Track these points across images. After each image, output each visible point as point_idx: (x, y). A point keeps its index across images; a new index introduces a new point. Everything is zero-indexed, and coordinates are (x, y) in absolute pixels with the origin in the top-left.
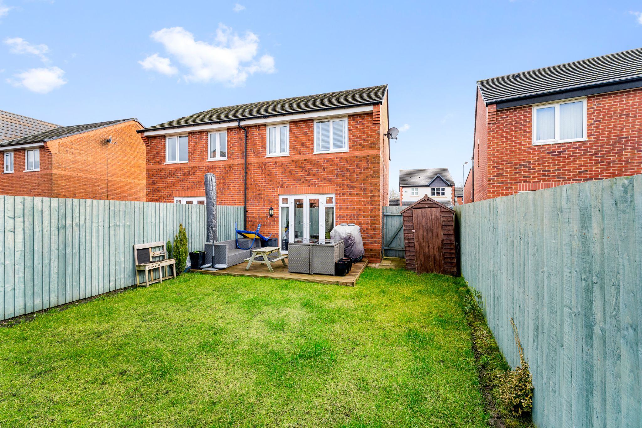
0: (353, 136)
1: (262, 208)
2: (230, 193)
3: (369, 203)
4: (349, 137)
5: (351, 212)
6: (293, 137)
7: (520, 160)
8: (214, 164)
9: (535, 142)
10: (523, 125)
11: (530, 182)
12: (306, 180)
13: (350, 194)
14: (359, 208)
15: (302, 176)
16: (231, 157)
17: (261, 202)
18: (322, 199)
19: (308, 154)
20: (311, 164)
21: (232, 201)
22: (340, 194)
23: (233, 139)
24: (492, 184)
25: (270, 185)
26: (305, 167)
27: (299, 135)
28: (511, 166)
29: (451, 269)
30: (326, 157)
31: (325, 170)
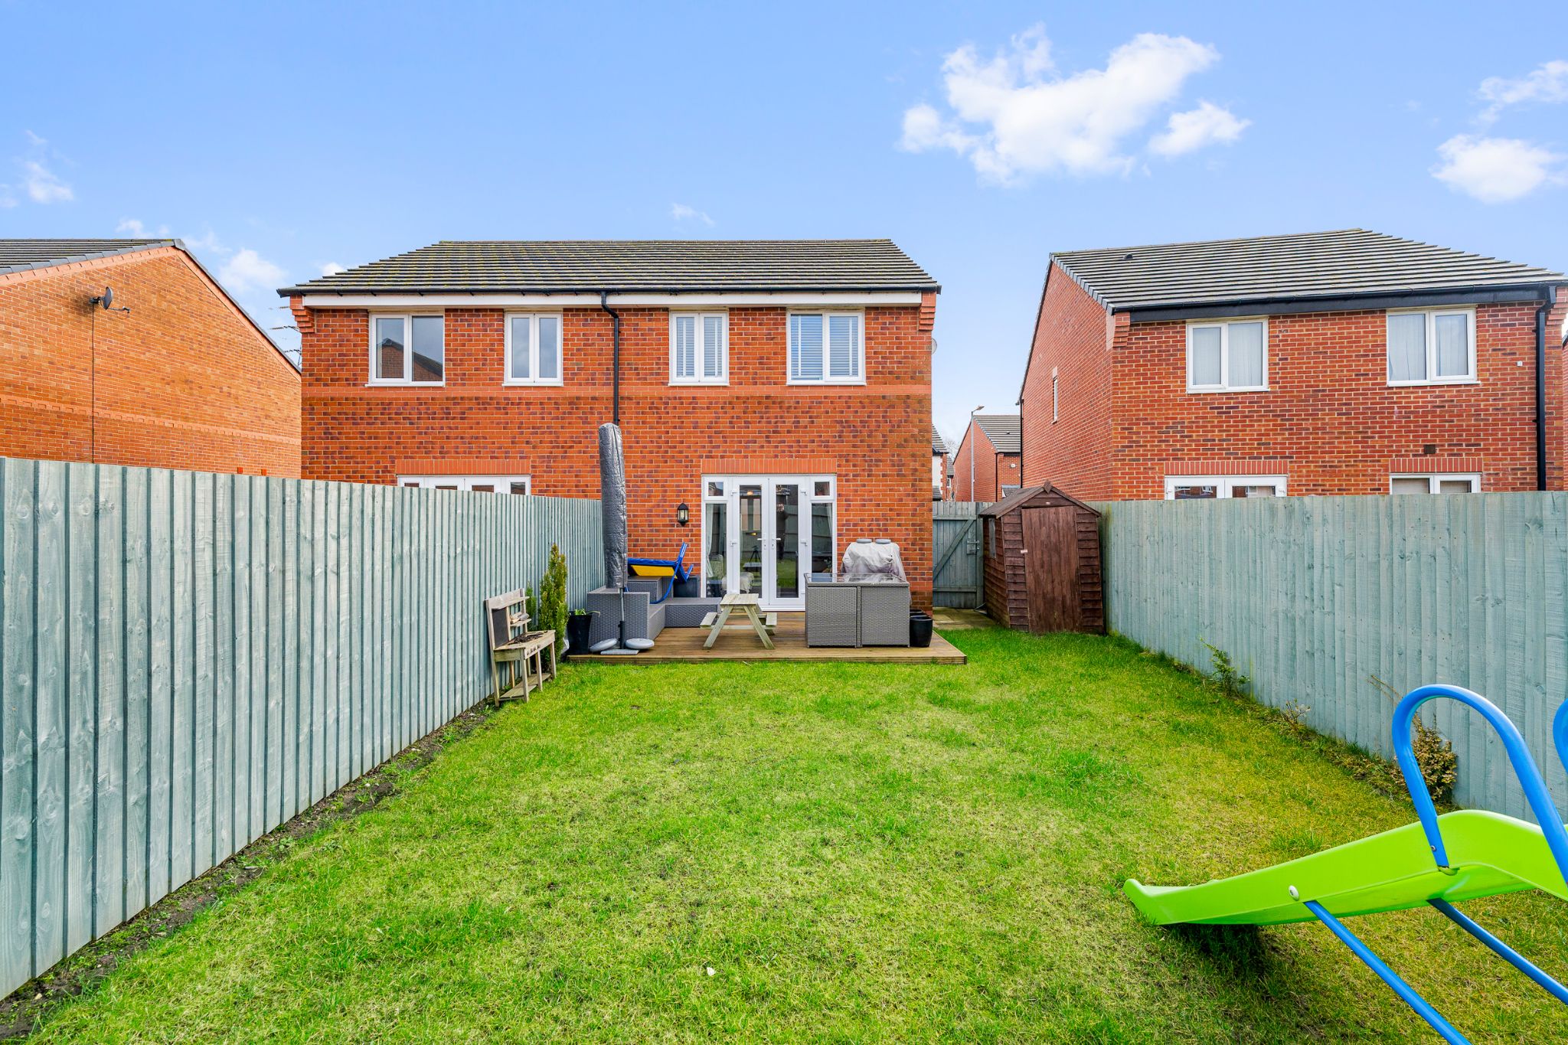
0: (875, 353)
1: (658, 506)
2: (572, 467)
3: (908, 495)
4: (867, 353)
5: (871, 515)
6: (737, 344)
7: (1167, 418)
8: (524, 394)
9: (1192, 388)
10: (1172, 355)
11: (1183, 459)
12: (769, 442)
13: (869, 475)
14: (889, 505)
15: (760, 432)
16: (573, 379)
17: (656, 490)
18: (805, 485)
19: (775, 383)
20: (781, 408)
21: (577, 486)
22: (847, 475)
23: (579, 335)
24: (1120, 460)
25: (681, 452)
26: (766, 413)
27: (753, 339)
28: (1152, 428)
29: (1093, 621)
30: (817, 393)
31: (813, 422)
